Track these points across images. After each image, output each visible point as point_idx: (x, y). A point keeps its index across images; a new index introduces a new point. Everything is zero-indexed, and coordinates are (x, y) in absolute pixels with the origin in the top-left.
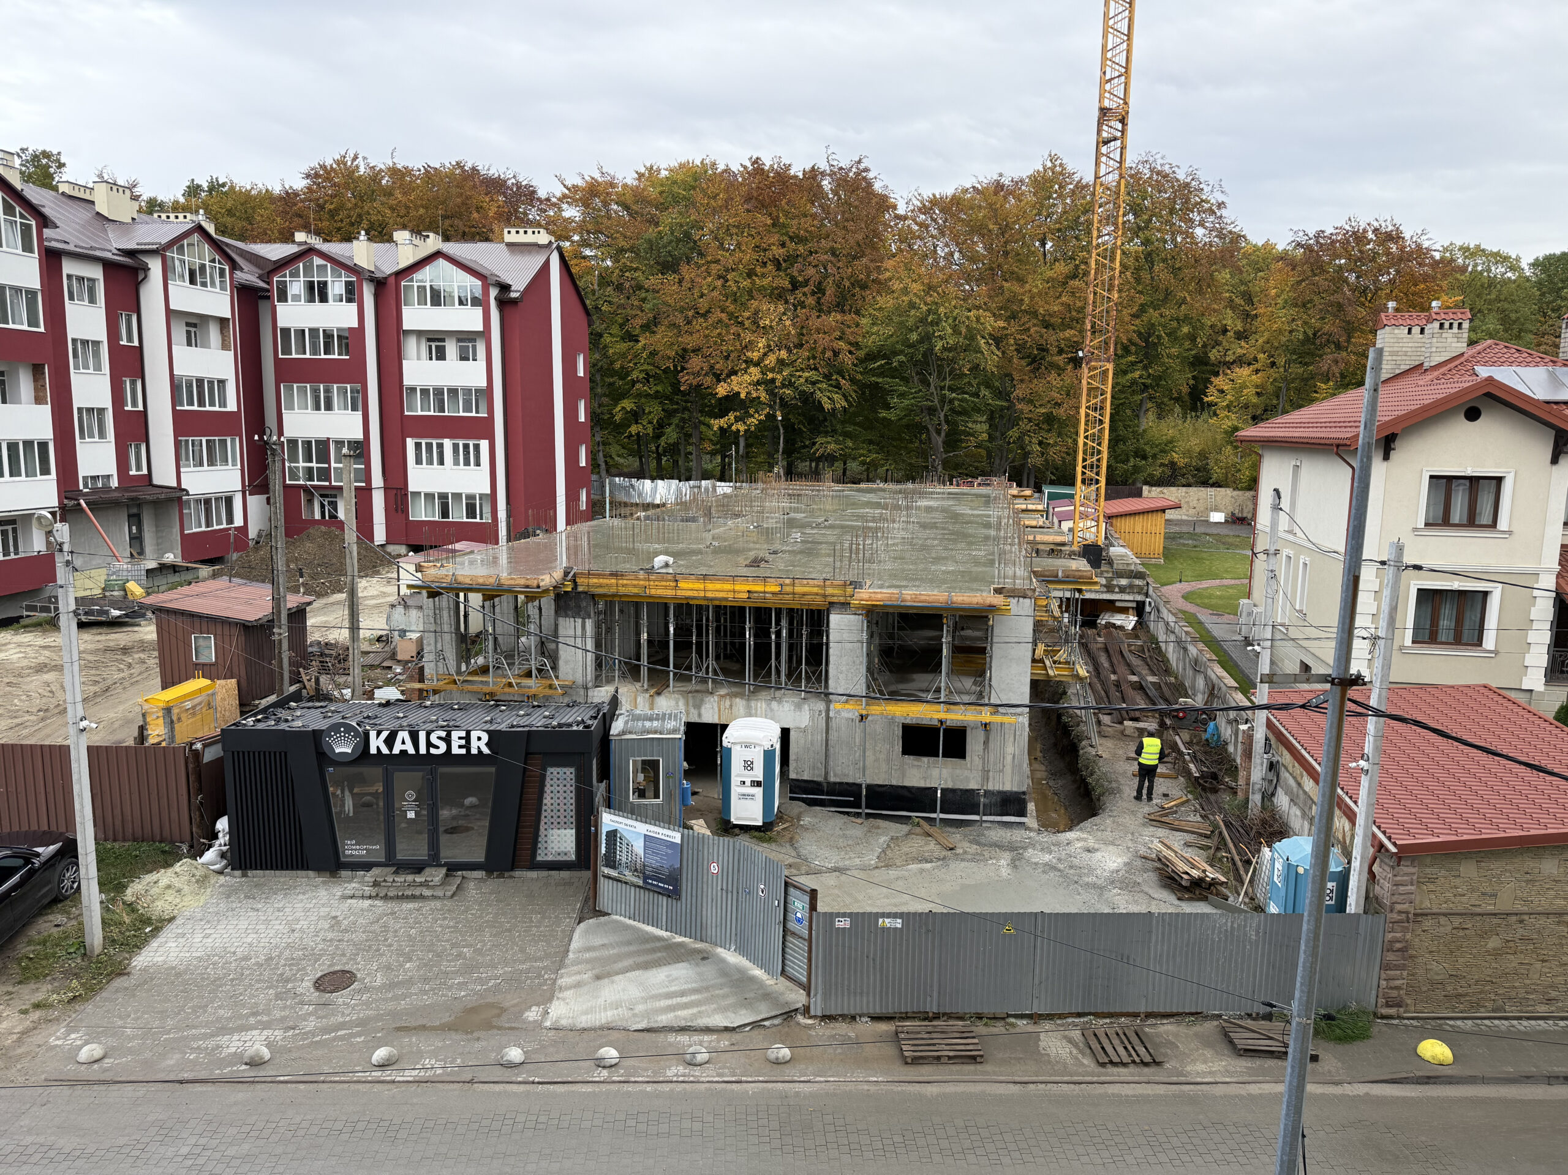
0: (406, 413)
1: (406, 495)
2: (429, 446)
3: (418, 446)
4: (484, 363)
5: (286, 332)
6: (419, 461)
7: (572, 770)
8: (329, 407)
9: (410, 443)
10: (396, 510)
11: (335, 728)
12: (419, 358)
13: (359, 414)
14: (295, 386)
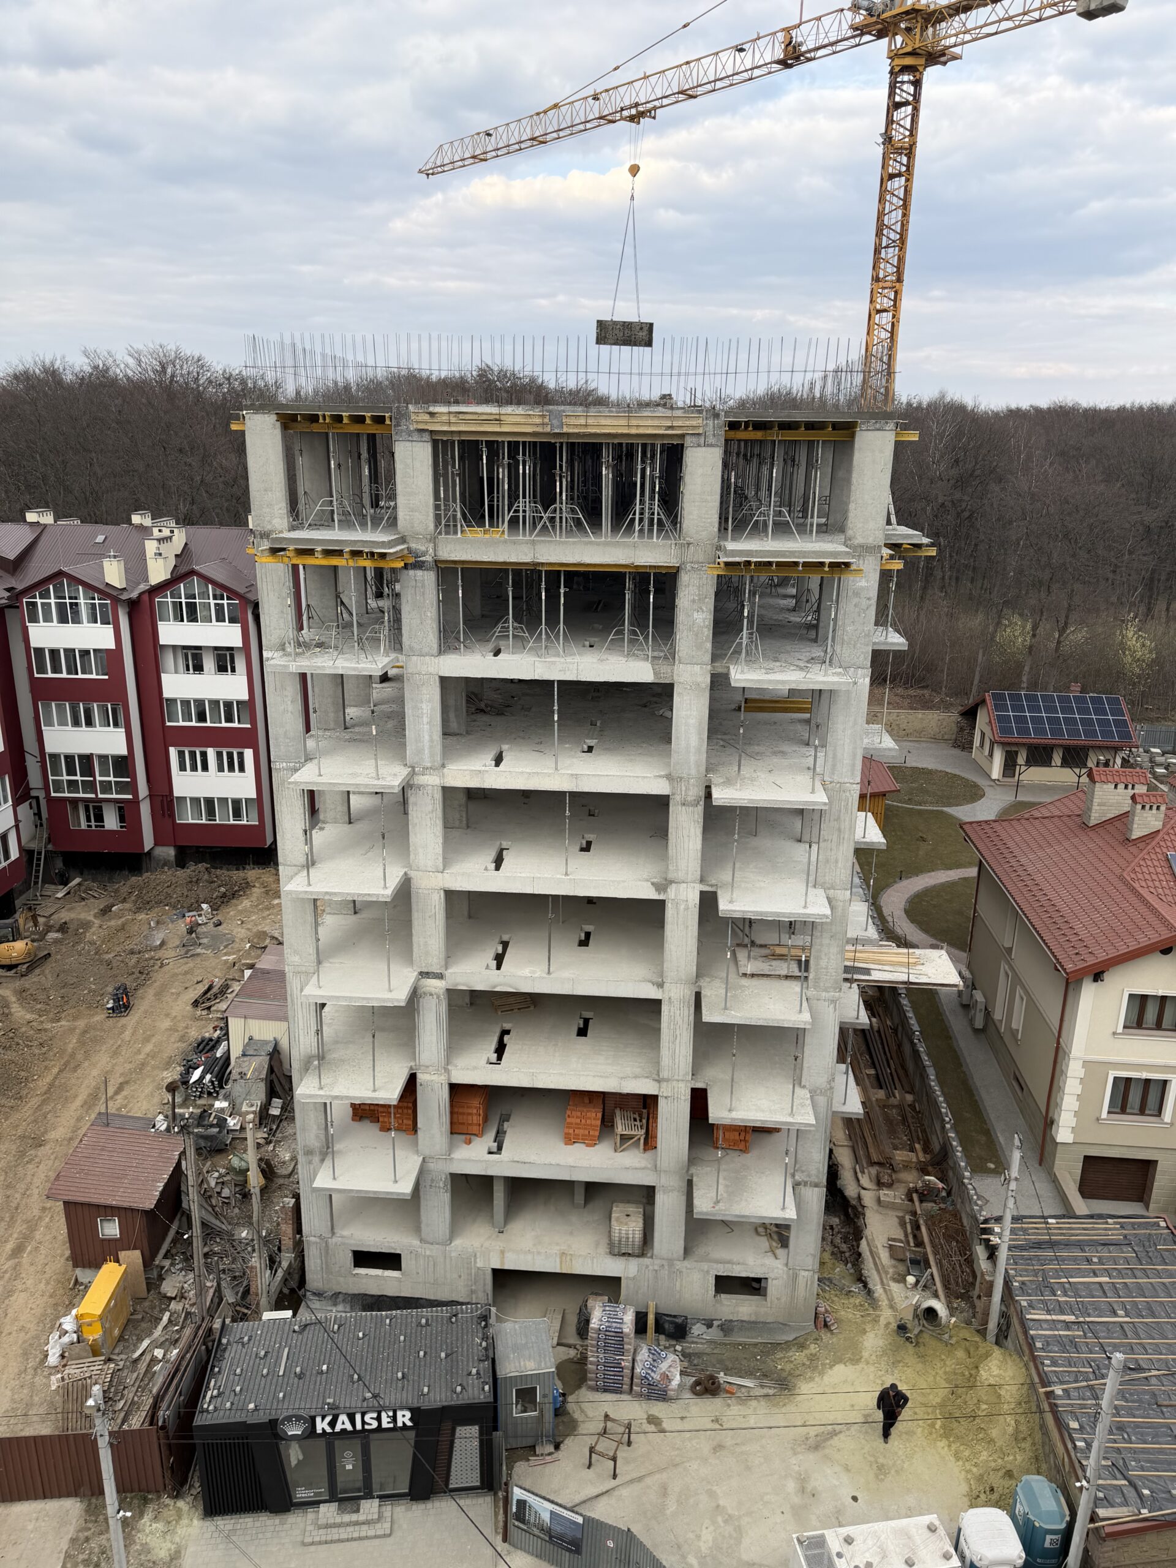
0: (168, 724)
1: (172, 800)
2: (193, 755)
3: (181, 754)
4: (245, 678)
5: (39, 651)
6: (183, 768)
7: (477, 1427)
8: (89, 723)
9: (173, 752)
10: (163, 815)
11: (289, 1419)
12: (176, 672)
13: (122, 731)
14: (53, 704)
